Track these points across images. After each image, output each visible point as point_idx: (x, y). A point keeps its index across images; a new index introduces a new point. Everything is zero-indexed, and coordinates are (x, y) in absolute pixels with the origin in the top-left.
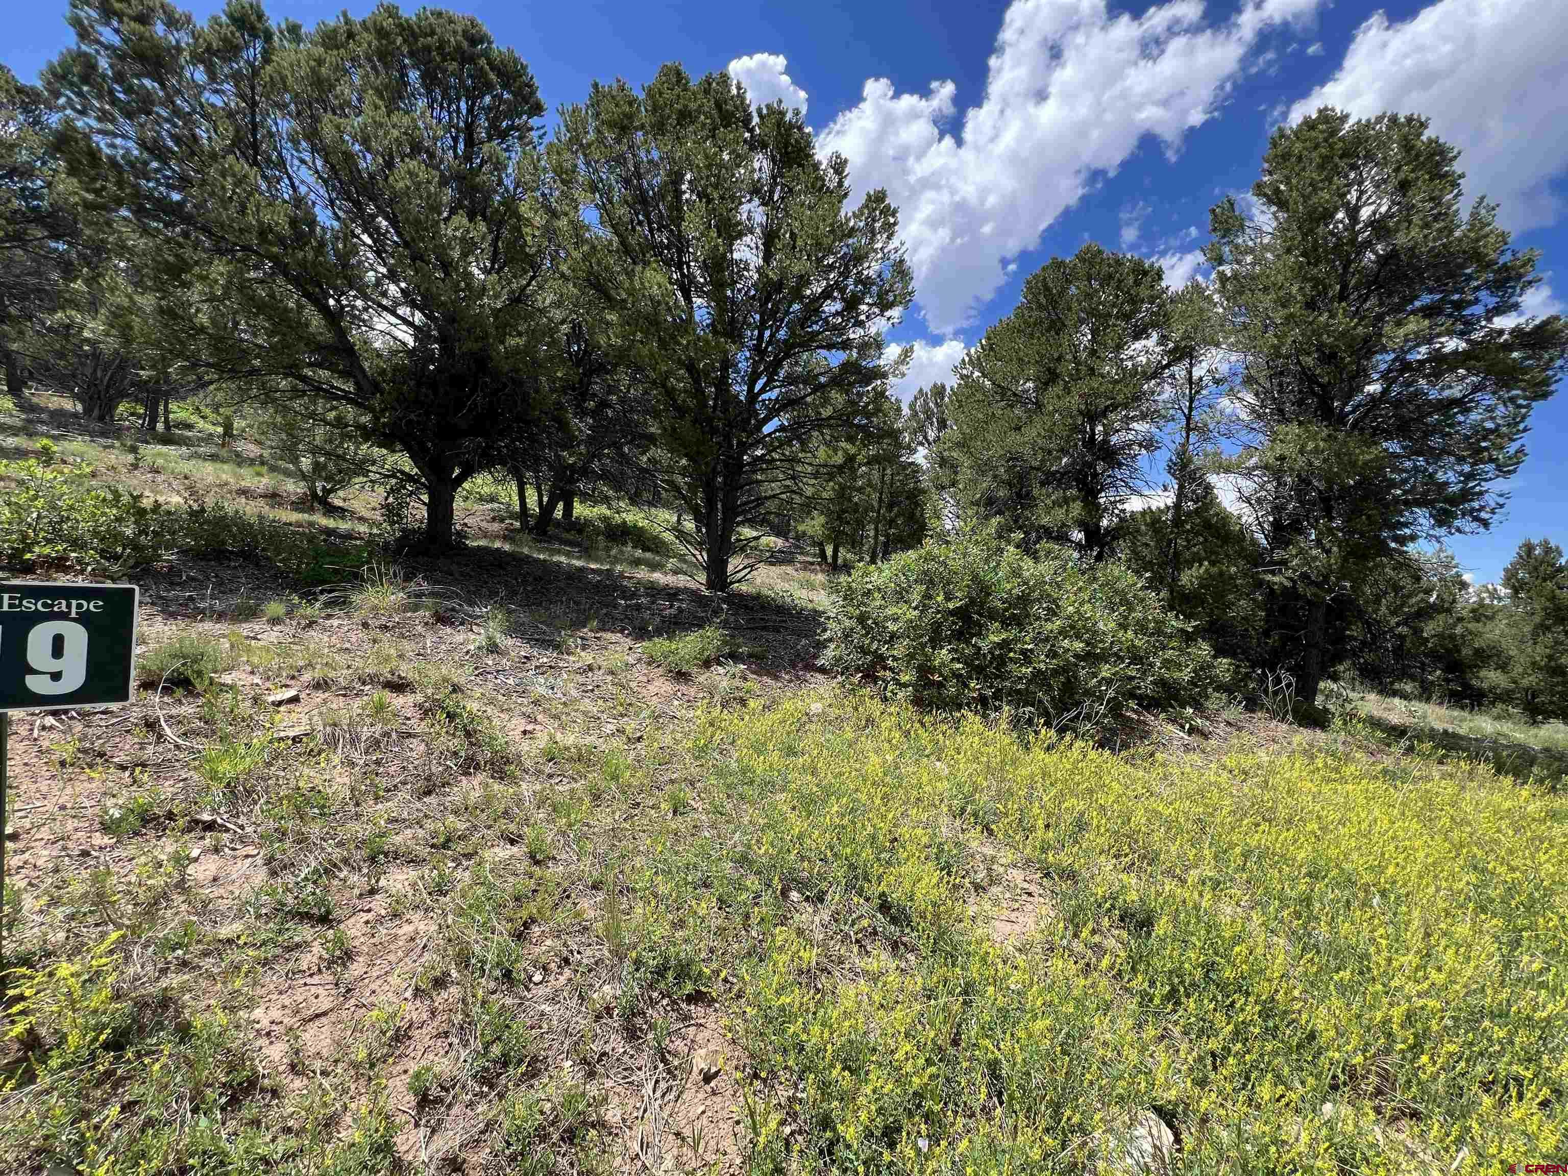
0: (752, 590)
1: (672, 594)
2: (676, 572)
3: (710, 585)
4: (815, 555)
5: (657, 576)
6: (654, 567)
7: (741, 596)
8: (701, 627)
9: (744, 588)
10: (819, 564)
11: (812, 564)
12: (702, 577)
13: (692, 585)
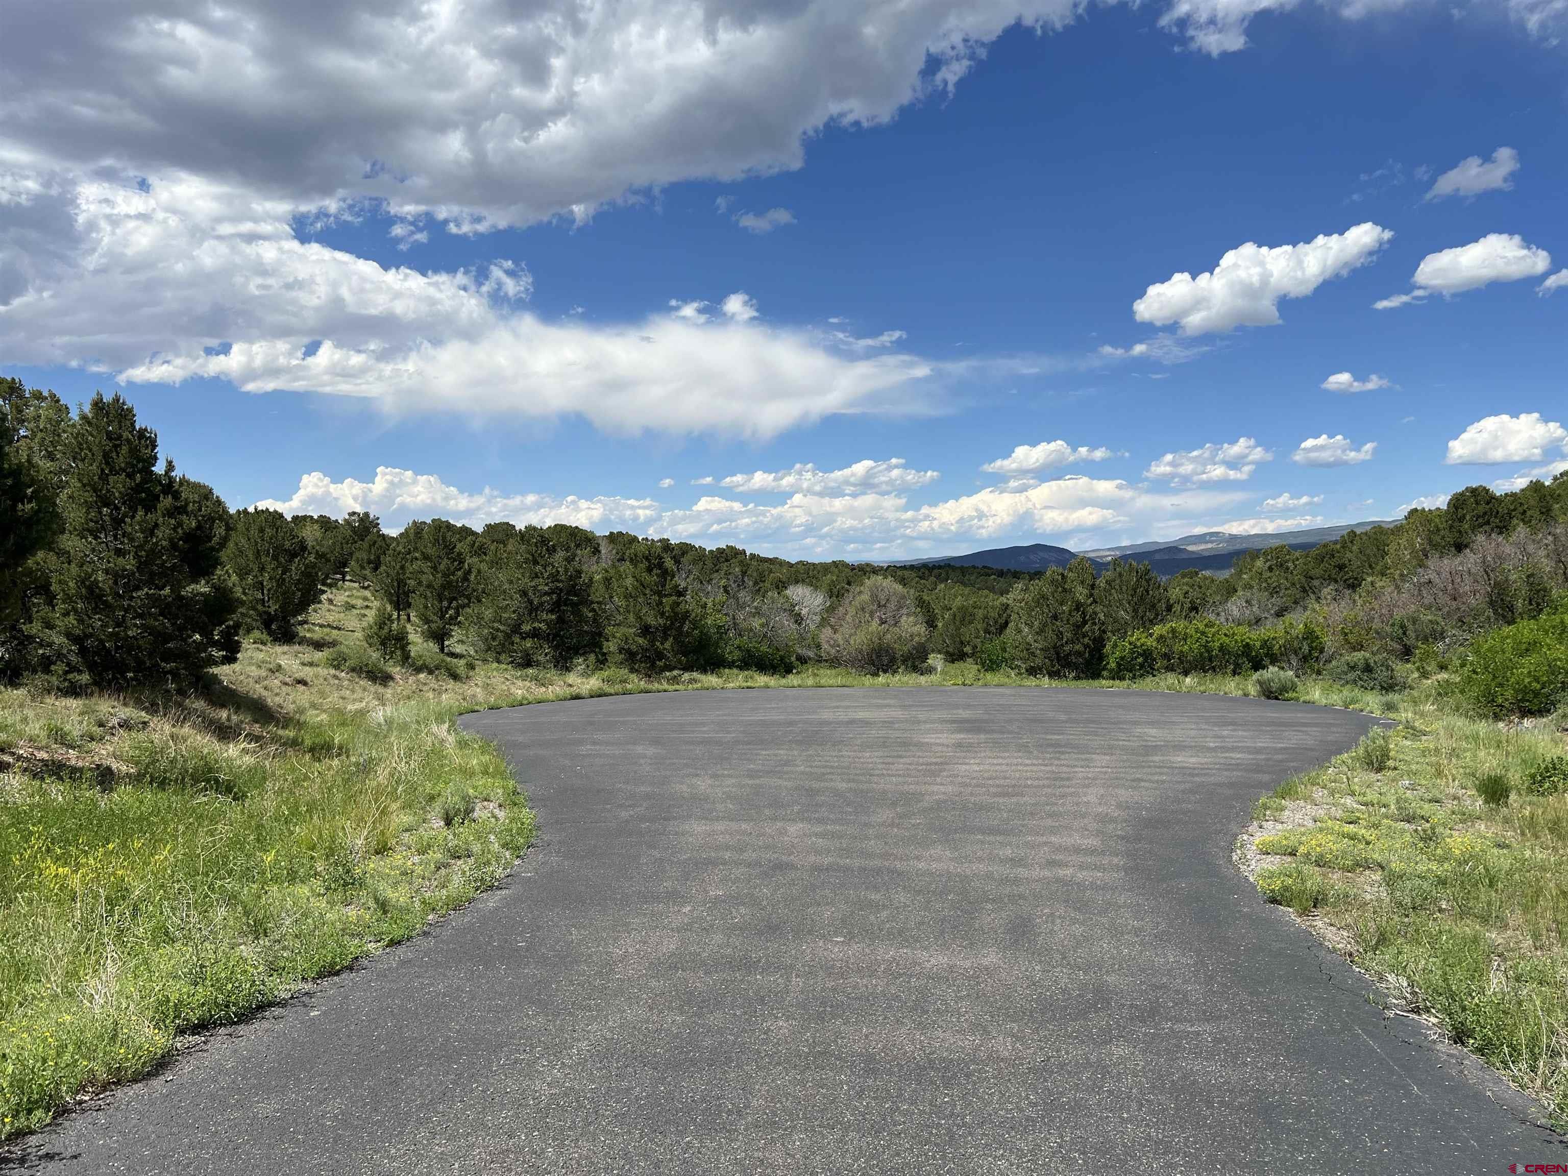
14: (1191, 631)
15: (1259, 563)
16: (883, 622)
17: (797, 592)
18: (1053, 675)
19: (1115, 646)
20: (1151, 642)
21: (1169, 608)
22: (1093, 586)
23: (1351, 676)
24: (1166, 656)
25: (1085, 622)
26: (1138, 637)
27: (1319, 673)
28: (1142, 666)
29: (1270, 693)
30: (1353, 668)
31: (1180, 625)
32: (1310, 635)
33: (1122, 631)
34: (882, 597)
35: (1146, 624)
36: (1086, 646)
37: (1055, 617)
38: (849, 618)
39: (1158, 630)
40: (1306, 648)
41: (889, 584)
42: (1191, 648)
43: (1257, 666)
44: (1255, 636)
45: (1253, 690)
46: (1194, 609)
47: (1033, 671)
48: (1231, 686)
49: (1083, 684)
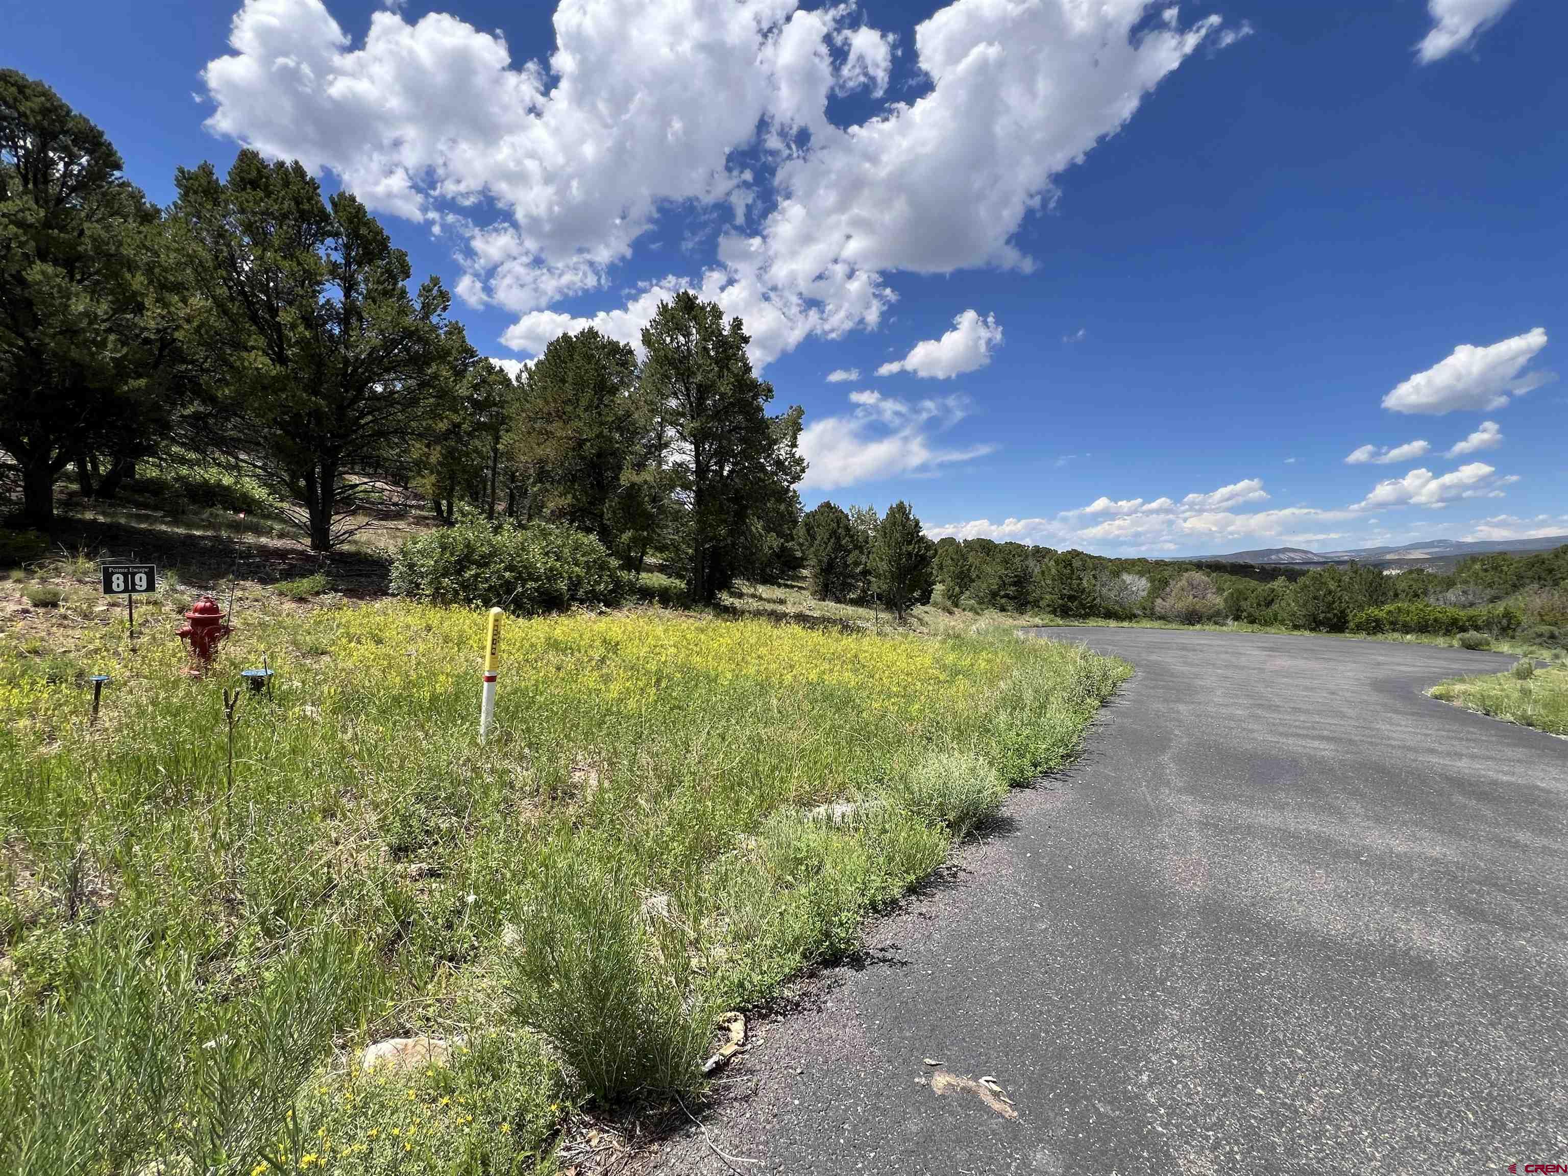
0: (352, 548)
1: (282, 554)
2: (281, 536)
3: (314, 547)
4: (431, 509)
5: (263, 540)
6: (258, 531)
7: (342, 554)
8: (312, 574)
9: (346, 547)
10: (434, 518)
11: (426, 518)
12: (308, 541)
13: (299, 547)
14: (1413, 608)
15: (1477, 566)
16: (1195, 597)
17: (1127, 578)
18: (1312, 630)
19: (1355, 615)
20: (1382, 615)
21: (1396, 595)
22: (1340, 581)
23: (1538, 640)
24: (1392, 623)
25: (1334, 602)
26: (1374, 611)
27: (1513, 637)
28: (1374, 628)
29: (1470, 646)
30: (1541, 635)
31: (1405, 605)
32: (1507, 615)
33: (1361, 607)
34: (1195, 583)
35: (1378, 603)
36: (1335, 615)
37: (1315, 598)
38: (1173, 594)
39: (1387, 607)
40: (1505, 622)
41: (1198, 577)
42: (1412, 619)
43: (1463, 629)
44: (1463, 614)
45: (1456, 643)
46: (1416, 595)
47: (1296, 627)
48: (1441, 641)
49: (1333, 635)
